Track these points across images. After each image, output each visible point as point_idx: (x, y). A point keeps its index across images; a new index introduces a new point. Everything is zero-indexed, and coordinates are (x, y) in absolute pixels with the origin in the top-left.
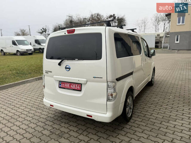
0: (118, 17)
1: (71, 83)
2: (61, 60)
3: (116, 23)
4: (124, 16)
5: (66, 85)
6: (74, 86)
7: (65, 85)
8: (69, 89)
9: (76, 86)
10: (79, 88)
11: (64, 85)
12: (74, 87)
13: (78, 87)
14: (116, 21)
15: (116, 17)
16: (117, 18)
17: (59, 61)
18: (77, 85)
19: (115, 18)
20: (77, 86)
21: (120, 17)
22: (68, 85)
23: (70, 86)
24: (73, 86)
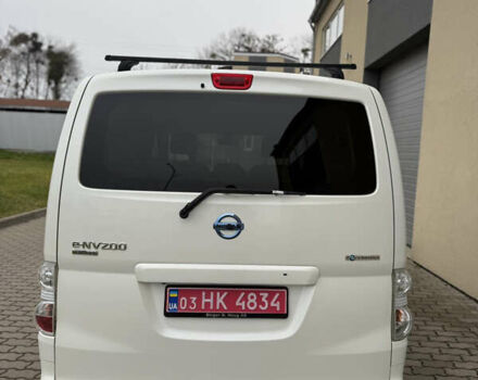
0: (50, 47)
1: (233, 290)
2: (197, 194)
3: (43, 63)
4: (72, 47)
5: (211, 300)
6: (250, 301)
7: (204, 300)
8: (227, 316)
9: (264, 300)
10: (278, 305)
11: (199, 301)
12: (252, 305)
13: (269, 302)
14: (42, 59)
15: (41, 44)
16: (45, 48)
17: (188, 197)
18: (266, 295)
19: (37, 46)
20: (269, 299)
21: (58, 47)
22: (220, 300)
23: (229, 301)
24: (245, 299)
